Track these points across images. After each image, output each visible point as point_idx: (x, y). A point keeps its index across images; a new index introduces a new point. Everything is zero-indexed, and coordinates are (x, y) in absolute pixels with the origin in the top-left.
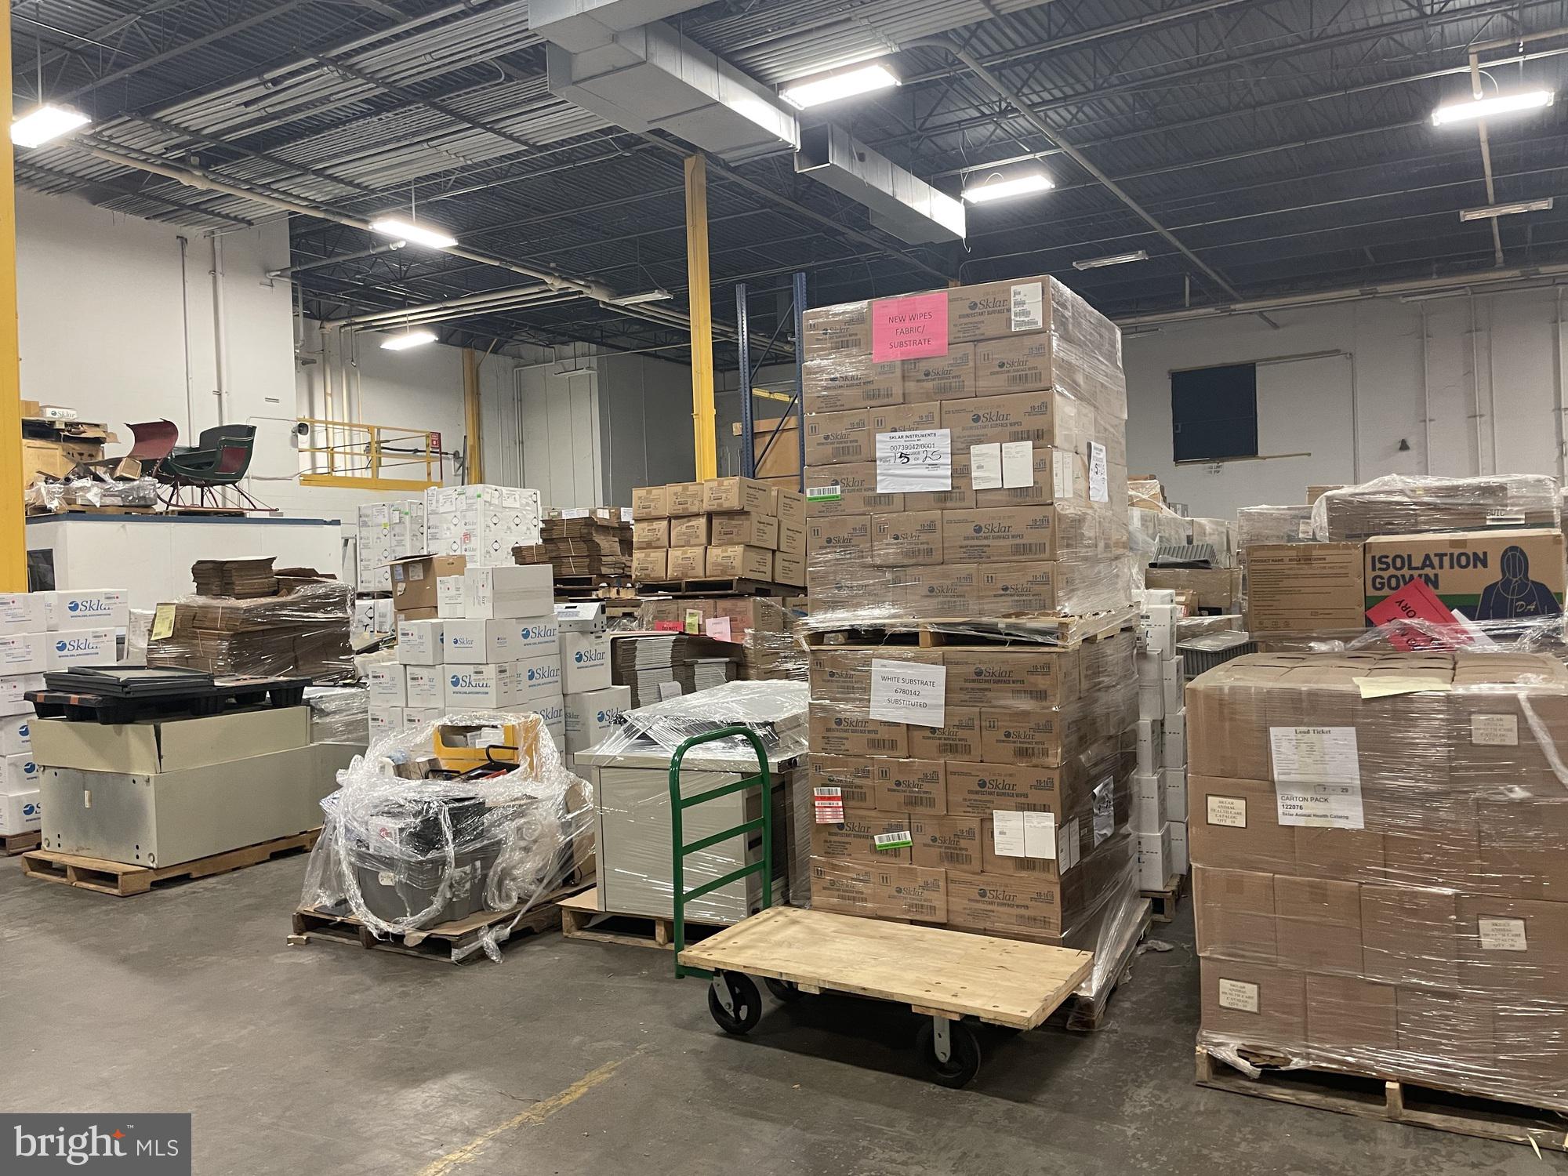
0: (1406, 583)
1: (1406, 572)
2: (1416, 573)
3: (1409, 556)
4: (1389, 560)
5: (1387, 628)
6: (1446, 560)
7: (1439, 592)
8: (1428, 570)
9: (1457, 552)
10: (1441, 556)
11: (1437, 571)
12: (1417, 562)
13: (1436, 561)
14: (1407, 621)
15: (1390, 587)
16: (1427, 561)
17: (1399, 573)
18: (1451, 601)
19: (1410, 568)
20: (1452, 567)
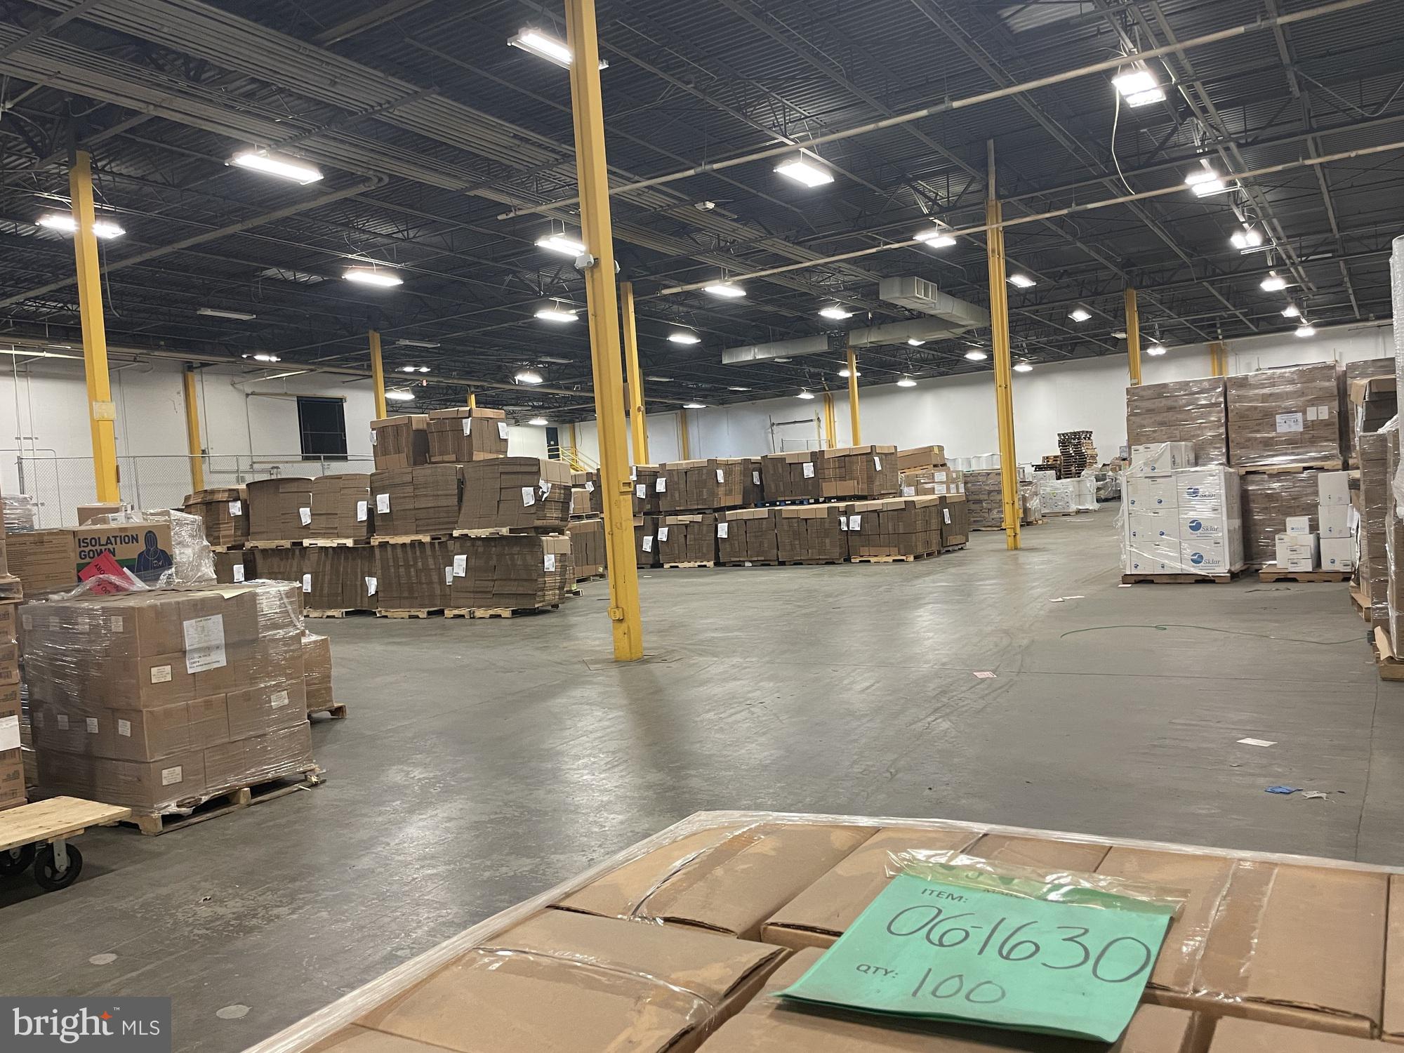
0: (98, 555)
1: (98, 547)
2: (103, 548)
3: (99, 538)
4: (88, 541)
5: (90, 583)
6: (118, 539)
7: (117, 558)
8: (110, 546)
9: (123, 535)
10: (115, 537)
11: (114, 546)
12: (103, 541)
13: (113, 540)
14: (101, 576)
15: (90, 558)
16: (109, 541)
17: (94, 548)
18: (123, 563)
19: (100, 545)
20: (121, 543)
